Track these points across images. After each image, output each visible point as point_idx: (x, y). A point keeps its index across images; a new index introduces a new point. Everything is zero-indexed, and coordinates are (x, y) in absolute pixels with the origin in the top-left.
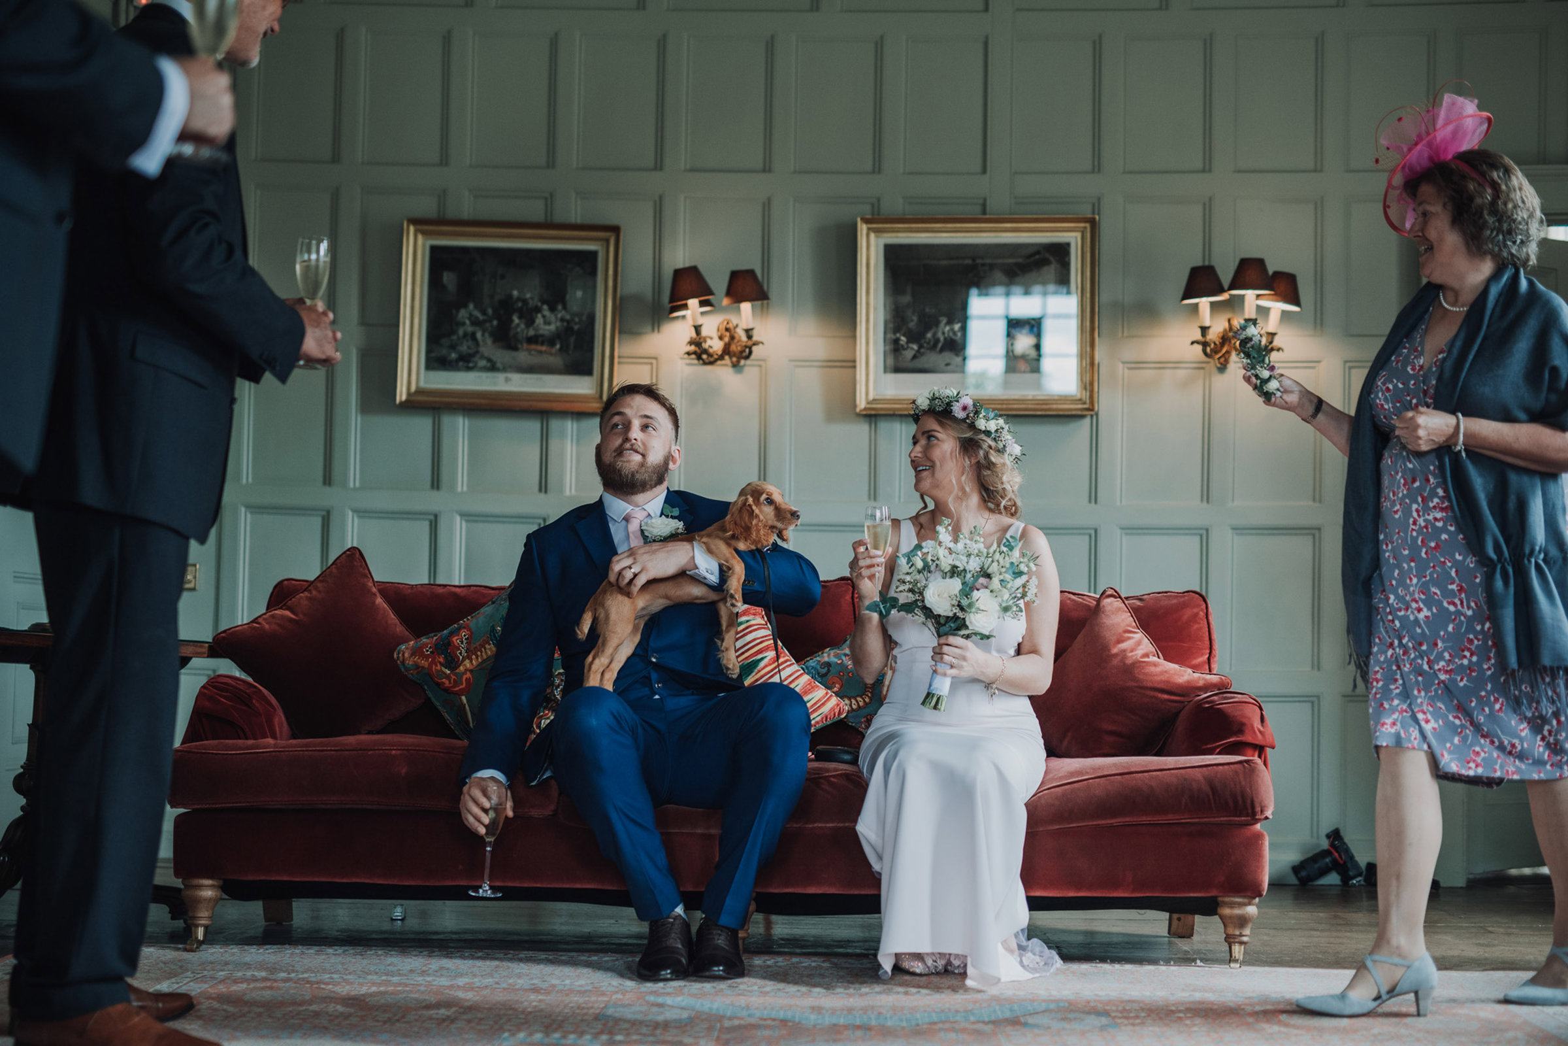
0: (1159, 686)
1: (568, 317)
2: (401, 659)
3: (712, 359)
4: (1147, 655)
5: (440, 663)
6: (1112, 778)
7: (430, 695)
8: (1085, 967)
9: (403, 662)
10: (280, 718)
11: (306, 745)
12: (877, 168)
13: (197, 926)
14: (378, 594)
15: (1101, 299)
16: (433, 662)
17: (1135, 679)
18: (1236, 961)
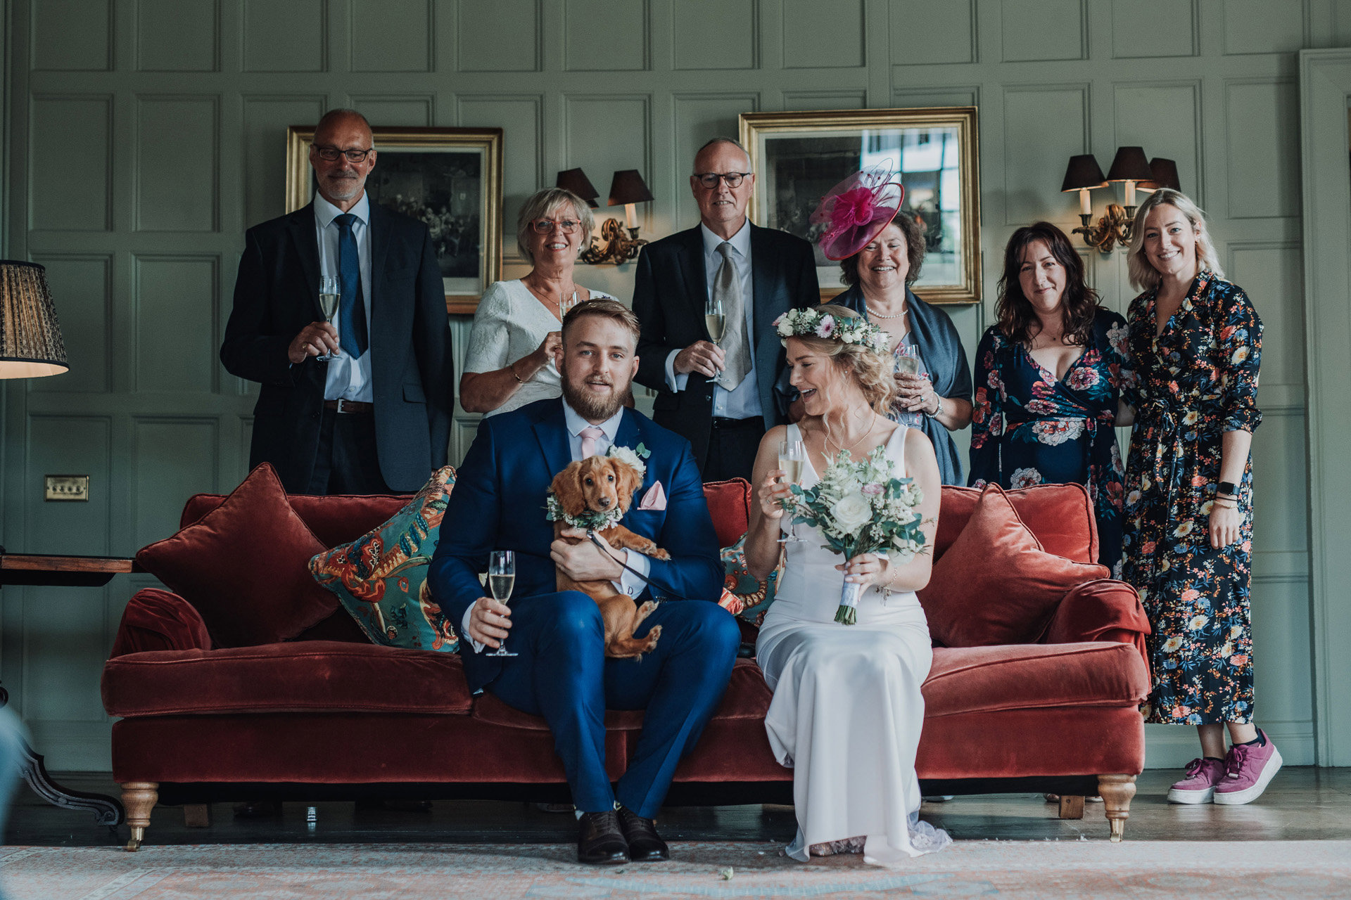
0: (1040, 577)
1: (452, 220)
2: (315, 569)
3: (597, 259)
4: (1027, 548)
5: (353, 571)
6: (995, 665)
7: (343, 603)
8: (973, 844)
9: (317, 573)
10: (202, 629)
11: (234, 654)
12: (757, 62)
13: (135, 827)
14: (290, 507)
15: (982, 189)
16: (347, 571)
17: (1017, 571)
18: (1116, 835)
